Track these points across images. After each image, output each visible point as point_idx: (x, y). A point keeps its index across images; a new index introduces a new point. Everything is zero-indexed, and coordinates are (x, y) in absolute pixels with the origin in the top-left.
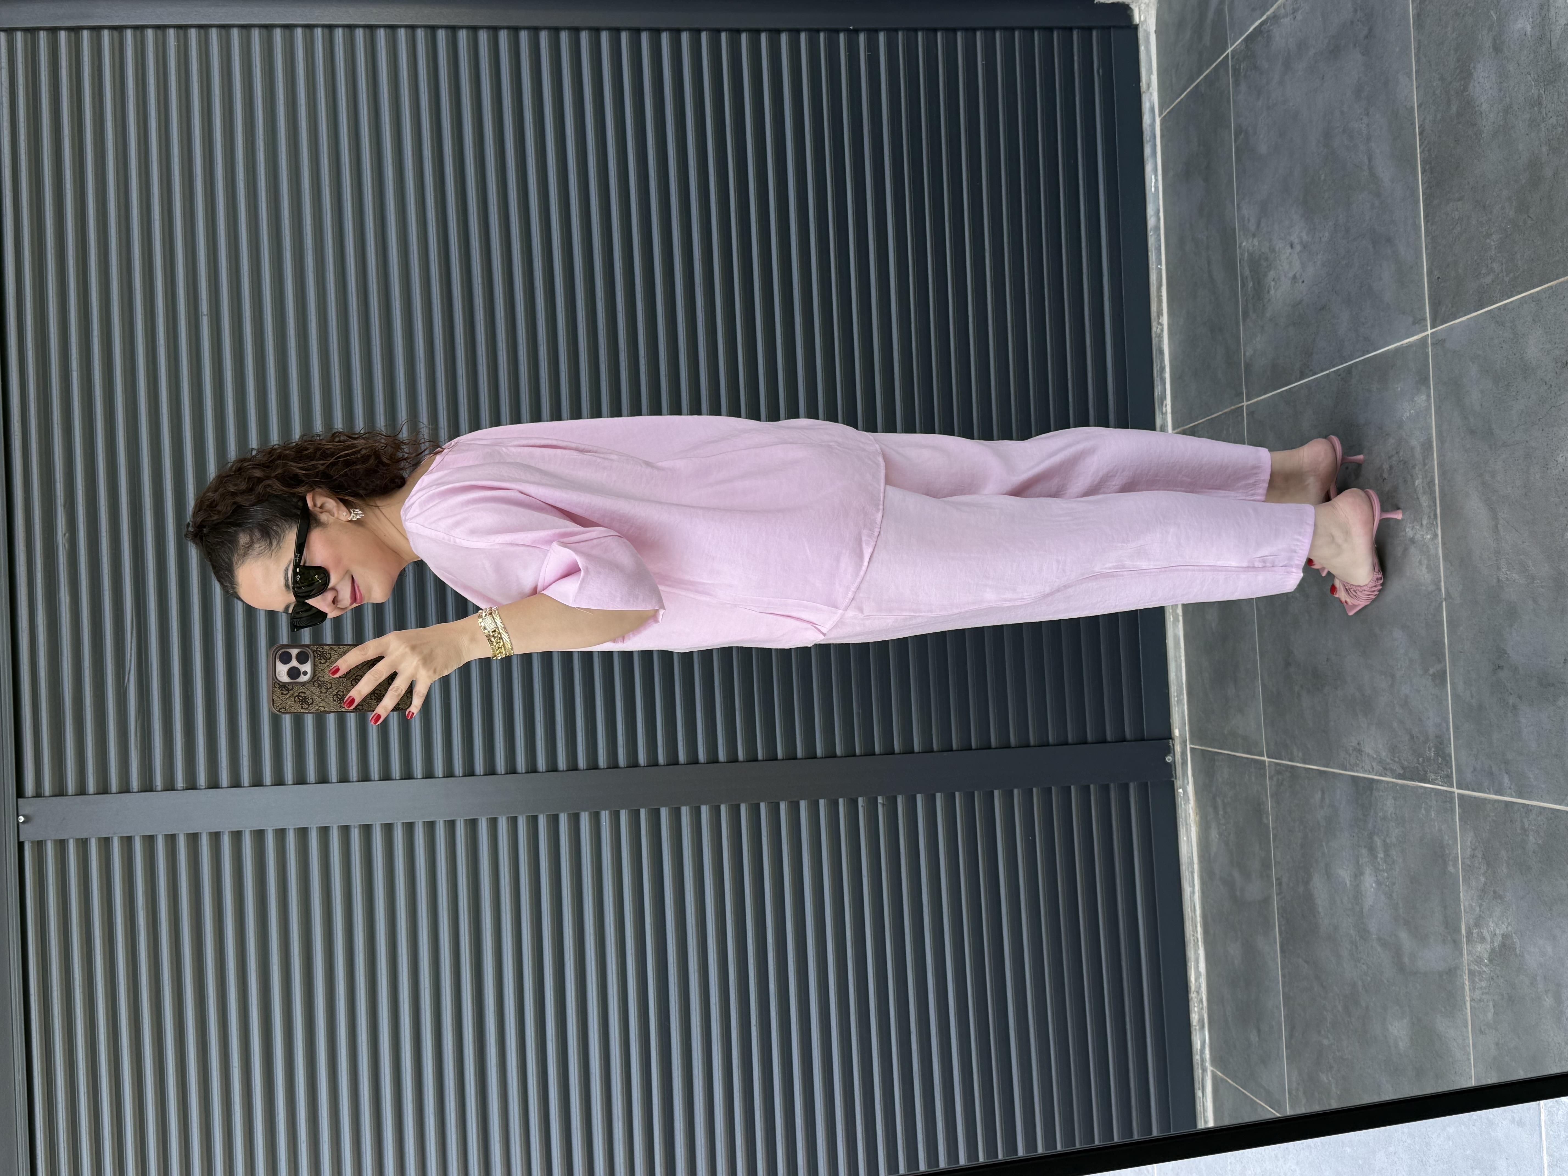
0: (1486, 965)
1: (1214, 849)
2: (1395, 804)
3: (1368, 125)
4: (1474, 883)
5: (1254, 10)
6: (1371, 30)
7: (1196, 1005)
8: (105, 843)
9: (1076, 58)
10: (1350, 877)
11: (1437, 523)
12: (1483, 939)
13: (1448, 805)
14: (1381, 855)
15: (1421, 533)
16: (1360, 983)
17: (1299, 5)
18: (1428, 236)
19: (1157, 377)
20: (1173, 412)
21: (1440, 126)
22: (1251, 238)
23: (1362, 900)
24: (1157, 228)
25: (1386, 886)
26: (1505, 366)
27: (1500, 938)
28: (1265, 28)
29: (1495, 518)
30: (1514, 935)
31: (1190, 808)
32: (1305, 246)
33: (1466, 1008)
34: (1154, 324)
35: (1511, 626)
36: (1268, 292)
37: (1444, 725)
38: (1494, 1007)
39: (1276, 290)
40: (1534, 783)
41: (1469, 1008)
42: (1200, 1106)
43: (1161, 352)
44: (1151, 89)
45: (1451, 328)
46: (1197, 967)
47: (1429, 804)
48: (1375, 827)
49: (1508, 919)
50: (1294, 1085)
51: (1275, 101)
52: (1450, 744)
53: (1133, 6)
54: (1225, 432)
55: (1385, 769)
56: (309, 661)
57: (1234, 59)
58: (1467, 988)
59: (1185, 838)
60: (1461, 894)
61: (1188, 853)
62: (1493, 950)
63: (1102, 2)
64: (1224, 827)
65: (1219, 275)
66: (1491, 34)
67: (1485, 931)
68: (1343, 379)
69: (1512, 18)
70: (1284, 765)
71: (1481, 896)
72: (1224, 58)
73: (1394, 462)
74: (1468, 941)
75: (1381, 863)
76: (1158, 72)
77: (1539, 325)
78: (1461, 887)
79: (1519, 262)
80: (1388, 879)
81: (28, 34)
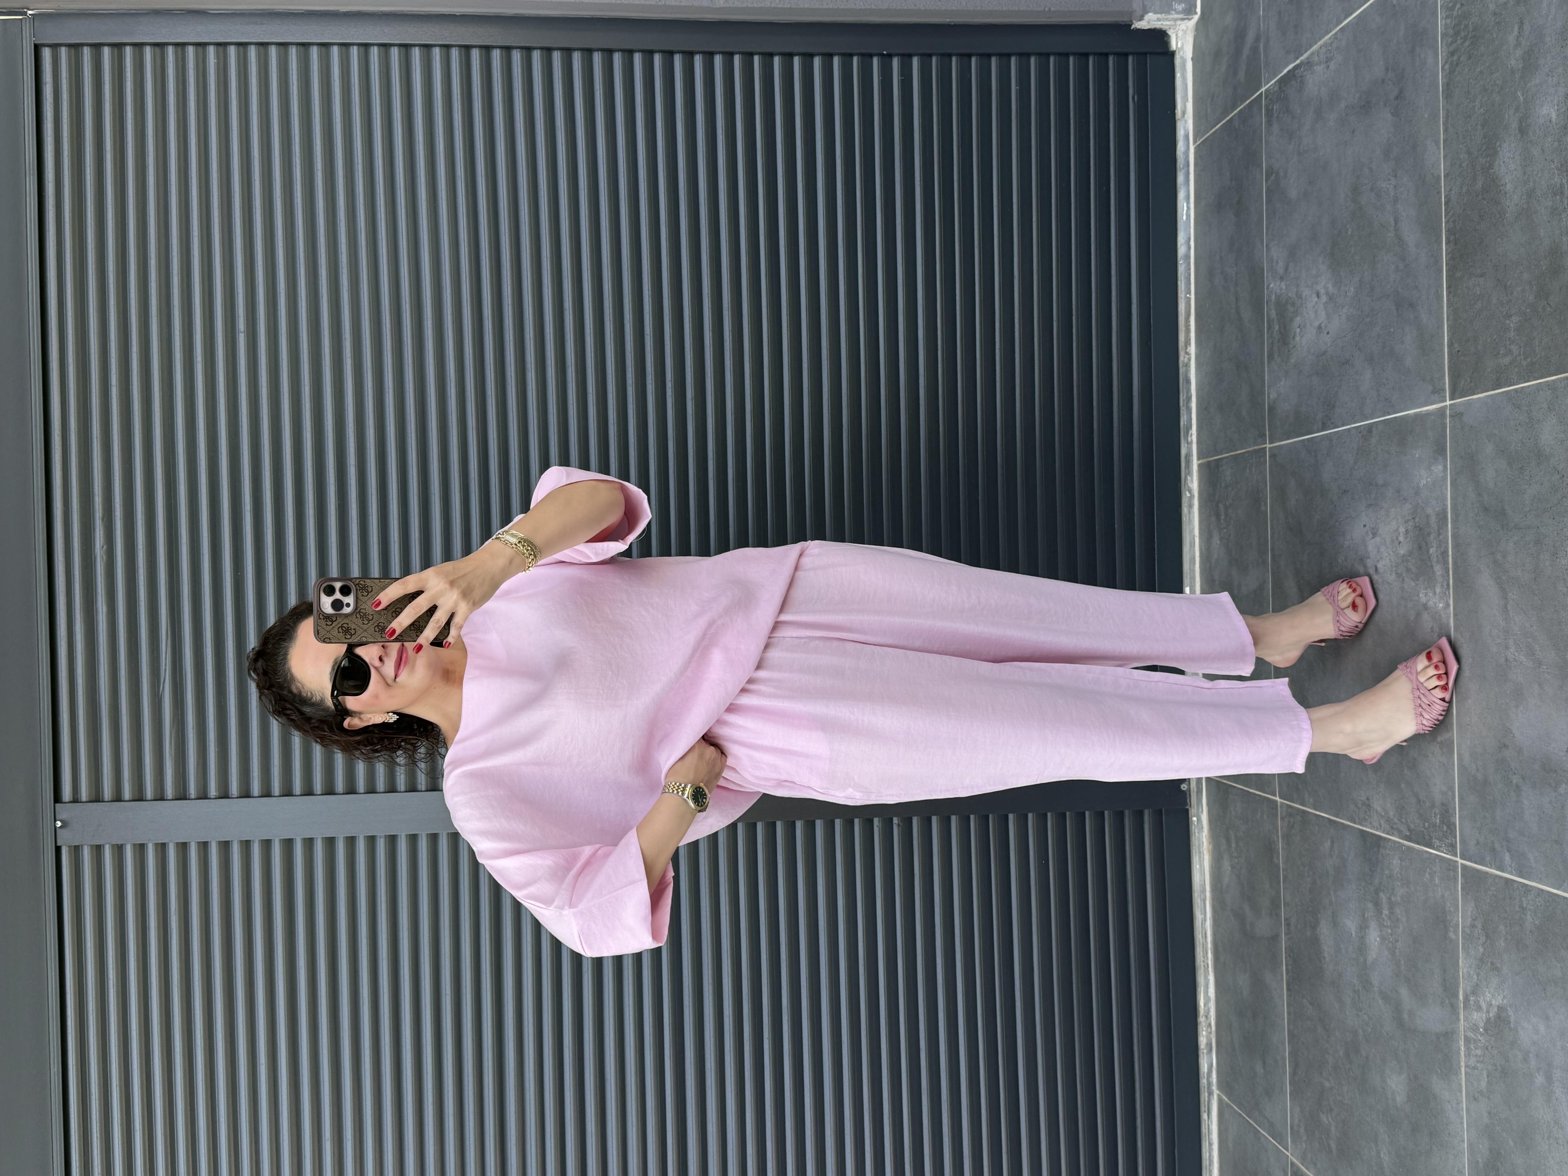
0: (1482, 1034)
1: (1226, 880)
2: (1401, 864)
3: (1395, 187)
4: (1473, 952)
5: (1288, 52)
6: (1401, 91)
7: (1204, 1029)
8: (141, 849)
9: (1111, 84)
10: (1356, 928)
11: (1449, 593)
12: (1479, 1008)
13: (1452, 873)
14: (1386, 912)
15: (1434, 601)
16: (1361, 1032)
17: (1332, 54)
18: (1450, 307)
19: (1184, 405)
20: (1199, 442)
21: (1465, 199)
22: (1279, 281)
23: (1366, 952)
24: (1187, 257)
25: (1390, 942)
26: (1520, 449)
27: (1496, 1009)
28: (1298, 73)
29: (1505, 597)
30: (1509, 1008)
31: (1204, 836)
32: (1331, 298)
33: (1461, 1074)
34: (1182, 354)
35: (1517, 707)
36: (1294, 338)
37: (1450, 793)
38: (1488, 1076)
39: (1302, 337)
40: (1534, 865)
41: (1463, 1073)
42: (1205, 1128)
43: (1188, 382)
44: (1186, 116)
45: (1469, 403)
46: (1206, 992)
47: (1434, 869)
48: (1381, 883)
49: (1503, 992)
50: (1296, 1121)
51: (1306, 148)
52: (1456, 814)
53: (1170, 32)
54: (1248, 470)
55: (1392, 828)
56: (352, 594)
57: (1268, 100)
58: (1462, 1053)
59: (1198, 866)
60: (1460, 961)
61: (1200, 881)
62: (1488, 1020)
63: (1139, 27)
64: (1236, 860)
65: (1247, 314)
66: (1517, 115)
67: (1481, 1000)
68: (1363, 436)
69: (1538, 102)
70: (1295, 808)
71: (1478, 965)
72: (1257, 96)
73: (1410, 527)
74: (1465, 1008)
75: (1385, 919)
76: (1193, 98)
77: (1554, 413)
78: (1461, 954)
79: (1537, 348)
80: (1392, 935)
81: (73, 50)
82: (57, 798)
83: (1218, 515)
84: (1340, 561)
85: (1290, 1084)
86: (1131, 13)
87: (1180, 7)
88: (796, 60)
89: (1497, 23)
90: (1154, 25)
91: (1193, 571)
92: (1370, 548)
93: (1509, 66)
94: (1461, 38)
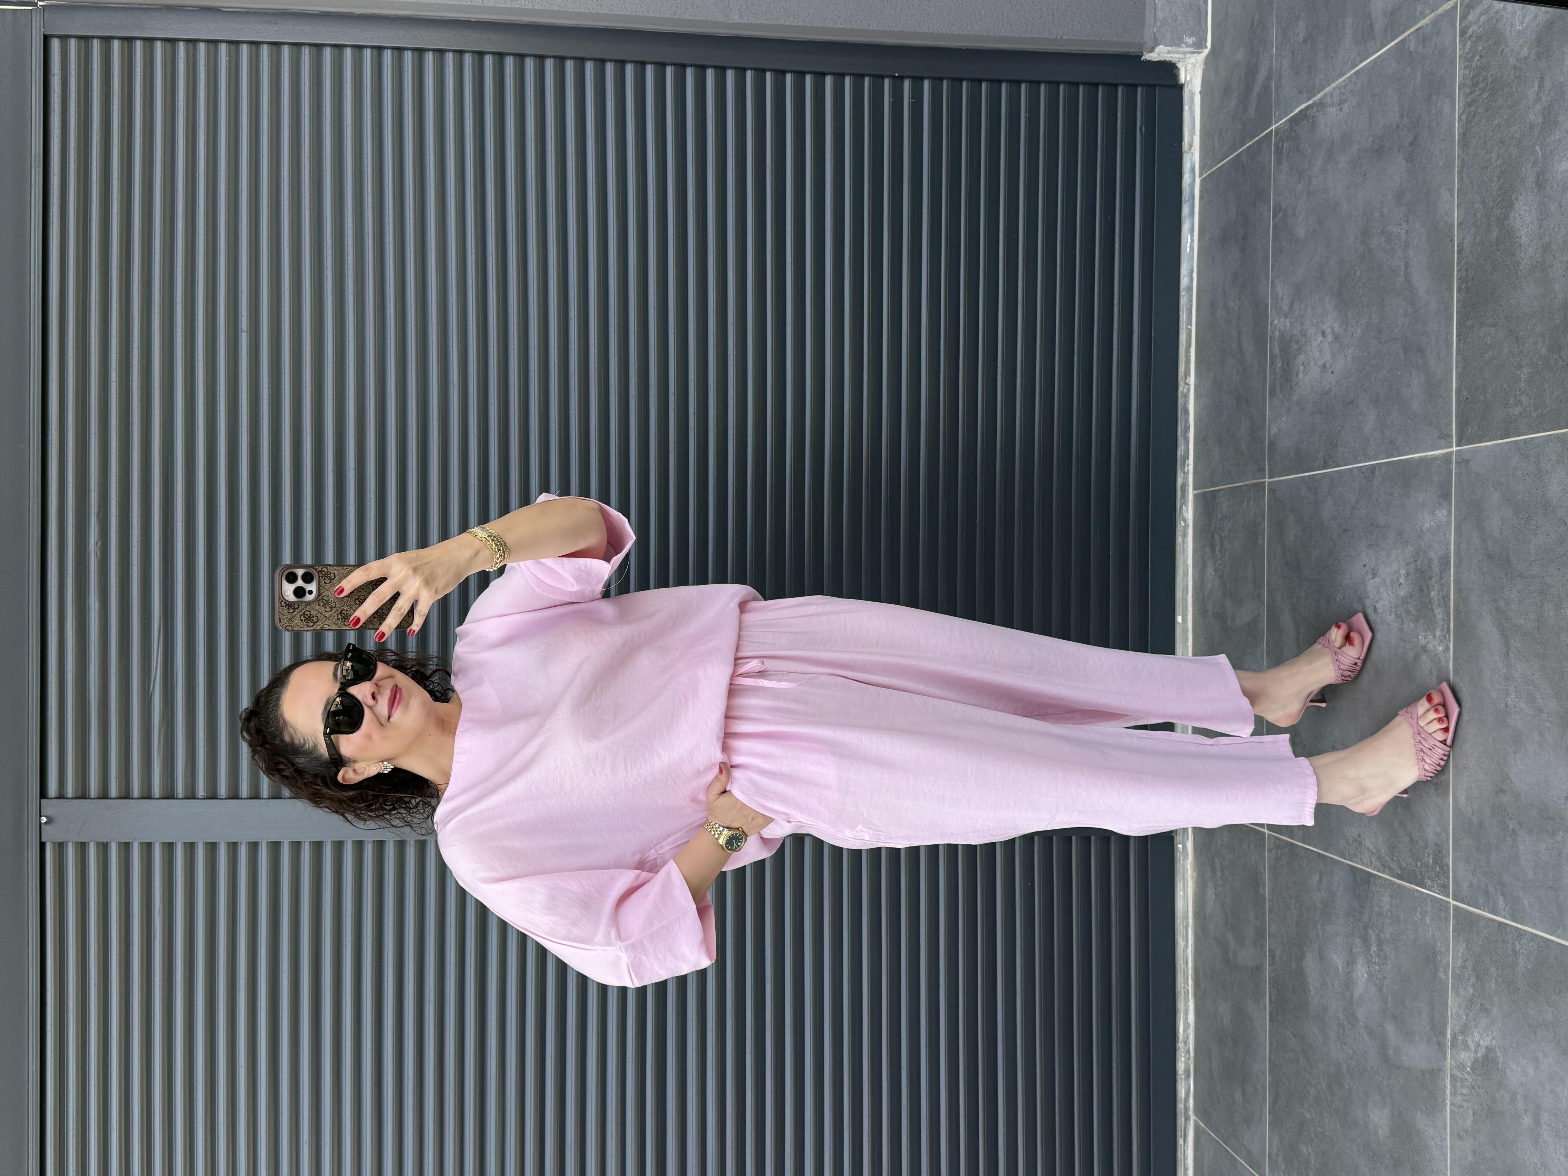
0: (1468, 1073)
1: (1210, 907)
2: (1391, 902)
3: (1407, 232)
4: (1462, 993)
5: (1300, 92)
6: (1416, 138)
7: (1183, 1054)
8: (126, 847)
9: (1119, 115)
10: (1343, 963)
11: (1449, 637)
12: (1467, 1048)
13: (1443, 914)
14: (1374, 948)
15: (1434, 643)
16: (1345, 1066)
17: (1346, 97)
18: (1459, 354)
19: (1182, 436)
20: (1195, 473)
21: (1479, 249)
22: (1283, 318)
23: (1353, 987)
24: (1190, 289)
25: (1377, 978)
26: (1527, 499)
27: (1484, 1050)
28: (1310, 113)
29: (1507, 644)
30: (1497, 1049)
31: (1189, 864)
32: (1337, 338)
33: (1446, 1111)
34: (1181, 384)
35: (1516, 752)
36: (1297, 375)
37: (1444, 835)
38: (1473, 1115)
39: (1305, 375)
40: (1528, 911)
41: (1448, 1111)
42: (1181, 1153)
43: (1187, 412)
44: (1192, 149)
45: (1476, 450)
46: (1186, 1019)
47: (1425, 909)
48: (1370, 920)
49: (1492, 1033)
50: (1275, 1151)
51: (1315, 188)
52: (1449, 855)
53: (1179, 65)
54: (1246, 504)
55: (1384, 865)
56: (315, 580)
57: (1278, 138)
58: (1448, 1091)
59: (1181, 893)
60: (1449, 1000)
61: (1183, 907)
62: (1476, 1060)
63: (1149, 59)
64: (1221, 889)
65: (1249, 348)
66: (1535, 169)
67: (1469, 1040)
68: (1365, 477)
69: (1557, 157)
70: (1283, 840)
71: (1468, 1006)
72: (1267, 134)
73: (1411, 570)
74: (1452, 1046)
75: (1373, 955)
76: (1200, 133)
77: (1563, 466)
78: (1450, 994)
79: (1548, 401)
80: (1379, 972)
81: (83, 42)
82: (43, 794)
83: (1212, 546)
84: (1338, 599)
85: (1269, 1113)
86: (1142, 45)
87: (1190, 41)
88: (808, 78)
89: (1517, 77)
90: (1164, 57)
91: (1185, 599)
92: (1369, 588)
93: (1528, 121)
94: (1479, 90)
